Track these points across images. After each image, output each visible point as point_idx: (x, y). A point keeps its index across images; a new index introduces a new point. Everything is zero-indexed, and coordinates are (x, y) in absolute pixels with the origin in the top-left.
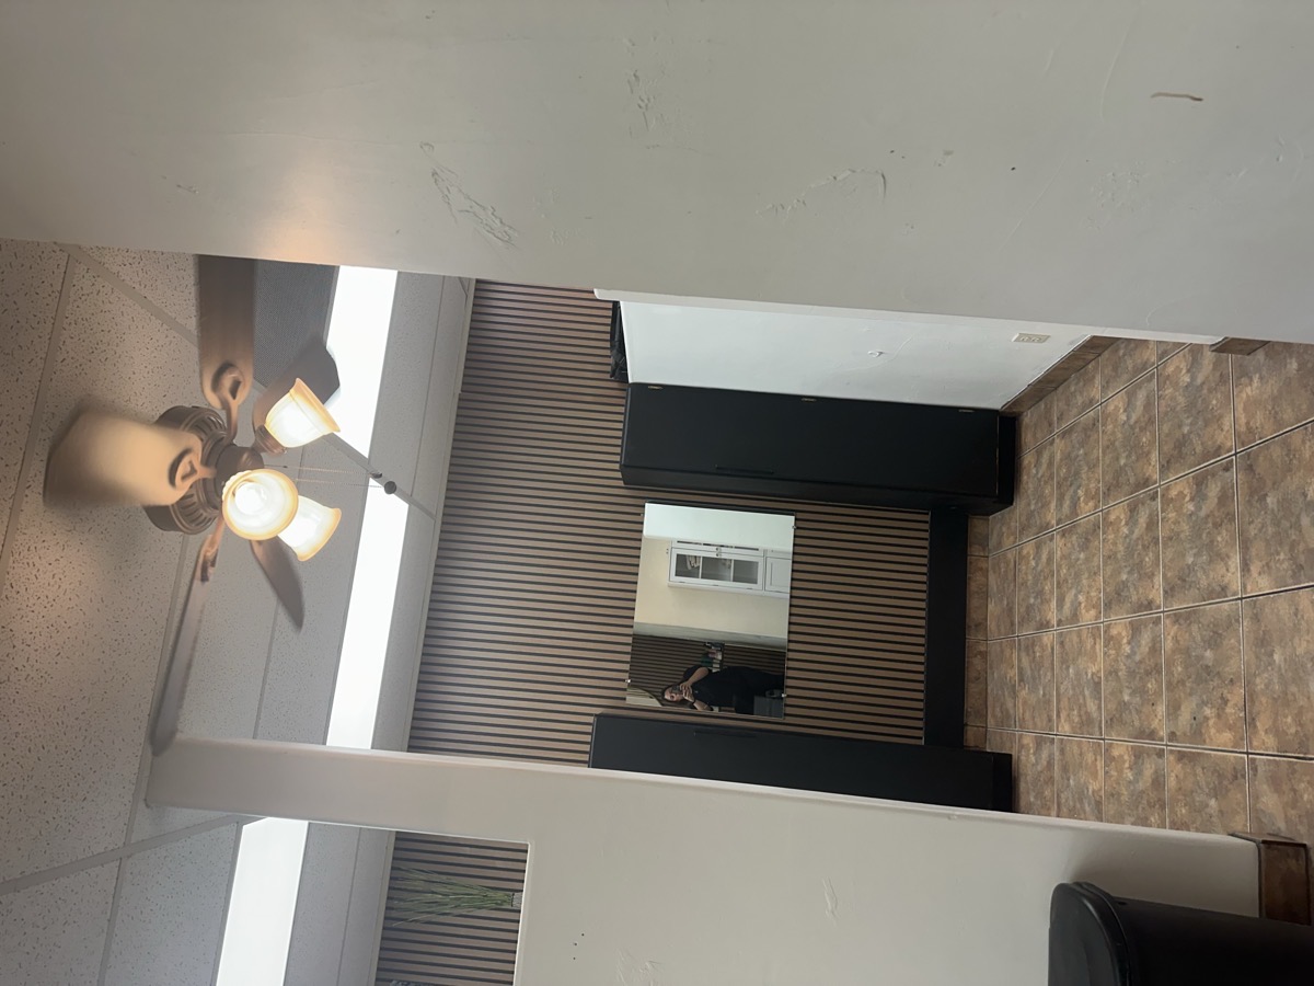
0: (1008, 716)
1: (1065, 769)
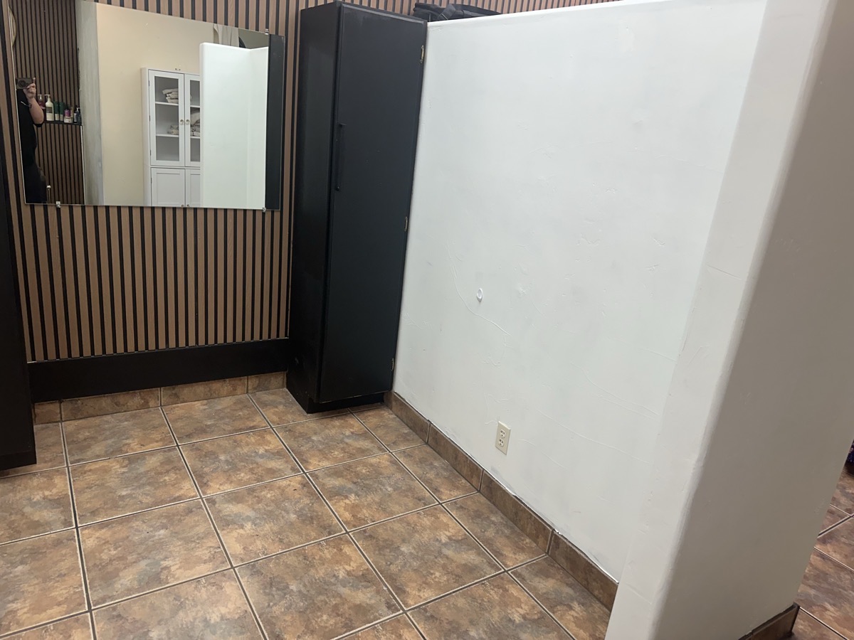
0: (84, 449)
1: (35, 553)
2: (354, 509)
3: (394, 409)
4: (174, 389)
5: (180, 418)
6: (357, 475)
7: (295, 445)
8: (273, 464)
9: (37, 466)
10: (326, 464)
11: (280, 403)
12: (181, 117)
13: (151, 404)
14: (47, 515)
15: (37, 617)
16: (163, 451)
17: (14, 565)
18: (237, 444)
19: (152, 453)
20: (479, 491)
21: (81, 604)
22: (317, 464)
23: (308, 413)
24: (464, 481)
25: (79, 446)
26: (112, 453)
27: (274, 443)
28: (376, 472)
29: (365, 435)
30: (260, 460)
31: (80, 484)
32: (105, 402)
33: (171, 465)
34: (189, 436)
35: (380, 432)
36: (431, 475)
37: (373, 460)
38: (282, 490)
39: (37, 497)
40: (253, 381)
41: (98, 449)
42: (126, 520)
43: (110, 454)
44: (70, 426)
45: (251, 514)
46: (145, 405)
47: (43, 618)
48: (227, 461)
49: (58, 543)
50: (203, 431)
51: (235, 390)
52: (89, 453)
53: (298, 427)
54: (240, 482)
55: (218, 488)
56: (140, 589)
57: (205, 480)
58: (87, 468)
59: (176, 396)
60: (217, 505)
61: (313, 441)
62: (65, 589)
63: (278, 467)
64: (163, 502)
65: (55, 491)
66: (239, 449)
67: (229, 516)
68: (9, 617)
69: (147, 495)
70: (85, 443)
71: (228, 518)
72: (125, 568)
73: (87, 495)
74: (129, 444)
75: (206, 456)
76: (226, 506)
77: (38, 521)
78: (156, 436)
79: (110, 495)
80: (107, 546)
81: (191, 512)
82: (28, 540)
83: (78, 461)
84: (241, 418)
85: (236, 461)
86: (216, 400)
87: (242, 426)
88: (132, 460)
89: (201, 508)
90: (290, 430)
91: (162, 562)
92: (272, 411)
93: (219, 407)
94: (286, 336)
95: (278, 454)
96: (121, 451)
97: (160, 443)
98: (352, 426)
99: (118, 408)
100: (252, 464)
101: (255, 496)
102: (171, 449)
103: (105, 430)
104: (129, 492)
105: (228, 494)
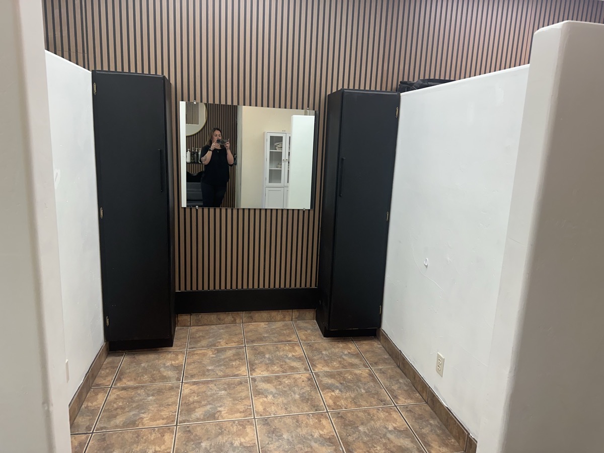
0: (197, 342)
2: (336, 399)
3: (382, 341)
4: (250, 313)
5: (251, 331)
6: (344, 379)
7: (311, 355)
8: (294, 364)
9: (173, 348)
10: (327, 369)
11: (309, 329)
12: (283, 158)
13: (238, 321)
14: (170, 373)
15: (152, 423)
16: (237, 348)
17: (148, 395)
18: (278, 349)
19: (230, 349)
20: (427, 403)
21: (173, 421)
22: (320, 368)
23: (324, 337)
24: (418, 395)
25: (195, 340)
26: (210, 346)
27: (299, 351)
28: (358, 379)
29: (357, 355)
30: (287, 361)
31: (190, 360)
32: (213, 317)
33: (238, 356)
34: (253, 341)
35: (368, 355)
36: (395, 387)
37: (358, 372)
38: (296, 380)
39: (168, 364)
40: (295, 313)
41: (204, 343)
42: (207, 382)
43: (209, 346)
44: (193, 329)
45: (274, 390)
46: (234, 322)
47: (154, 424)
48: (269, 359)
49: (171, 388)
50: (261, 339)
51: (285, 317)
52: (199, 345)
53: (316, 344)
54: (273, 372)
55: (260, 373)
56: (204, 420)
57: (254, 367)
58: (195, 352)
59: (251, 317)
60: (256, 383)
61: (322, 354)
62: (168, 412)
63: (297, 366)
64: (228, 376)
65: (177, 362)
66: (278, 353)
67: (261, 389)
68: (140, 420)
69: (221, 371)
70: (199, 339)
71: (260, 391)
72: (199, 407)
73: (191, 367)
74: (220, 342)
75: (258, 354)
76: (261, 383)
77: (165, 376)
78: (236, 339)
79: (203, 368)
80: (194, 394)
81: (241, 384)
82: (158, 385)
83: (193, 348)
84: (284, 335)
85: (274, 359)
86: (273, 323)
87: (284, 340)
88: (219, 351)
89: (247, 383)
90: (310, 346)
91: (218, 408)
92: (303, 333)
93: (274, 327)
94: (316, 286)
95: (300, 359)
96: (215, 345)
97: (236, 344)
98: (350, 349)
99: (220, 322)
100: (283, 362)
101: (279, 381)
102: (241, 348)
103: (210, 333)
104: (213, 368)
105: (264, 377)
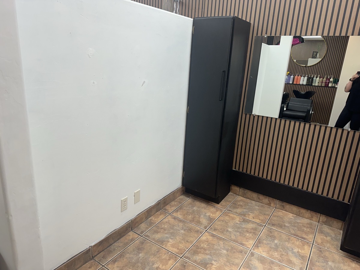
0: (235, 208)
1: (190, 230)
4: (283, 203)
5: (278, 216)
7: (315, 259)
9: (218, 205)
13: (272, 205)
14: (204, 221)
16: (258, 224)
17: (183, 229)
18: (289, 240)
19: (253, 223)
21: (182, 254)
23: (341, 249)
26: (242, 215)
27: (306, 251)
31: (222, 218)
33: (254, 231)
34: (273, 225)
39: (208, 214)
41: (239, 210)
42: (220, 239)
46: (269, 204)
47: (171, 249)
48: (276, 244)
49: (197, 231)
50: (281, 226)
51: (312, 217)
54: (271, 256)
55: (261, 252)
56: (198, 264)
57: (259, 245)
58: (229, 215)
59: (283, 206)
60: (252, 257)
61: (327, 264)
64: (237, 242)
65: (214, 215)
66: (287, 243)
67: (252, 265)
68: (167, 242)
69: (235, 236)
70: (237, 206)
72: (202, 254)
73: (219, 223)
75: (270, 236)
76: (255, 260)
77: (200, 221)
80: (207, 243)
81: (241, 252)
83: (230, 211)
84: (303, 231)
85: (280, 246)
87: (299, 235)
88: (245, 221)
89: (246, 254)
91: (213, 261)
92: (322, 237)
93: (299, 221)
94: (349, 202)
95: (302, 257)
99: (258, 200)
102: (261, 226)
